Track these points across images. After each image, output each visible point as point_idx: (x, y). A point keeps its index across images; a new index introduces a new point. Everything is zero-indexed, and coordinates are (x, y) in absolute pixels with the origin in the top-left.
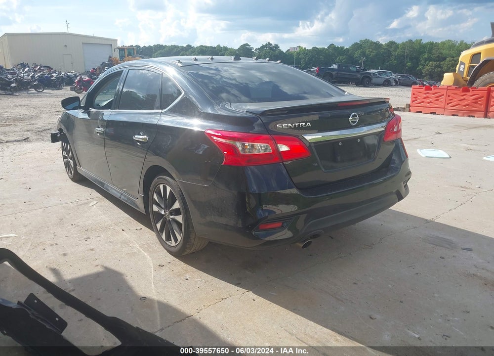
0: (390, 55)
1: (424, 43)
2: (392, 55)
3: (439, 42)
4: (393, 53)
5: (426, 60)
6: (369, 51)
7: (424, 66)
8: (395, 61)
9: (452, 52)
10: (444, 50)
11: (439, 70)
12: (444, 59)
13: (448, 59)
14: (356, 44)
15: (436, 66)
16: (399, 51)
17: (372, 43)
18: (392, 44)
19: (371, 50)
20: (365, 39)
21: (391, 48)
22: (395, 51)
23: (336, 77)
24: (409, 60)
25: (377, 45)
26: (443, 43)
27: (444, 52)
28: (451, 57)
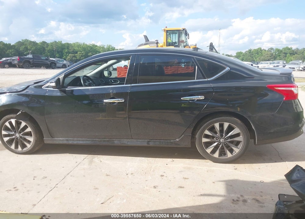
0: (44, 49)
1: (63, 43)
2: (46, 50)
3: (72, 43)
4: (46, 49)
5: (67, 53)
6: (30, 47)
7: (66, 56)
8: (49, 54)
9: (80, 49)
10: (75, 47)
11: (75, 58)
12: (77, 53)
13: (78, 53)
14: (20, 42)
15: (73, 56)
16: (50, 47)
17: (31, 42)
18: (44, 43)
19: (31, 46)
20: (25, 39)
21: (44, 45)
22: (47, 47)
23: (33, 63)
24: (57, 53)
25: (34, 43)
26: (74, 44)
27: (76, 48)
28: (80, 51)
